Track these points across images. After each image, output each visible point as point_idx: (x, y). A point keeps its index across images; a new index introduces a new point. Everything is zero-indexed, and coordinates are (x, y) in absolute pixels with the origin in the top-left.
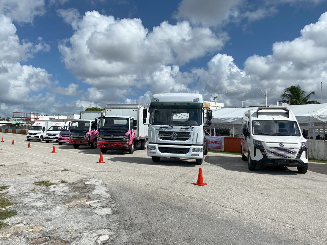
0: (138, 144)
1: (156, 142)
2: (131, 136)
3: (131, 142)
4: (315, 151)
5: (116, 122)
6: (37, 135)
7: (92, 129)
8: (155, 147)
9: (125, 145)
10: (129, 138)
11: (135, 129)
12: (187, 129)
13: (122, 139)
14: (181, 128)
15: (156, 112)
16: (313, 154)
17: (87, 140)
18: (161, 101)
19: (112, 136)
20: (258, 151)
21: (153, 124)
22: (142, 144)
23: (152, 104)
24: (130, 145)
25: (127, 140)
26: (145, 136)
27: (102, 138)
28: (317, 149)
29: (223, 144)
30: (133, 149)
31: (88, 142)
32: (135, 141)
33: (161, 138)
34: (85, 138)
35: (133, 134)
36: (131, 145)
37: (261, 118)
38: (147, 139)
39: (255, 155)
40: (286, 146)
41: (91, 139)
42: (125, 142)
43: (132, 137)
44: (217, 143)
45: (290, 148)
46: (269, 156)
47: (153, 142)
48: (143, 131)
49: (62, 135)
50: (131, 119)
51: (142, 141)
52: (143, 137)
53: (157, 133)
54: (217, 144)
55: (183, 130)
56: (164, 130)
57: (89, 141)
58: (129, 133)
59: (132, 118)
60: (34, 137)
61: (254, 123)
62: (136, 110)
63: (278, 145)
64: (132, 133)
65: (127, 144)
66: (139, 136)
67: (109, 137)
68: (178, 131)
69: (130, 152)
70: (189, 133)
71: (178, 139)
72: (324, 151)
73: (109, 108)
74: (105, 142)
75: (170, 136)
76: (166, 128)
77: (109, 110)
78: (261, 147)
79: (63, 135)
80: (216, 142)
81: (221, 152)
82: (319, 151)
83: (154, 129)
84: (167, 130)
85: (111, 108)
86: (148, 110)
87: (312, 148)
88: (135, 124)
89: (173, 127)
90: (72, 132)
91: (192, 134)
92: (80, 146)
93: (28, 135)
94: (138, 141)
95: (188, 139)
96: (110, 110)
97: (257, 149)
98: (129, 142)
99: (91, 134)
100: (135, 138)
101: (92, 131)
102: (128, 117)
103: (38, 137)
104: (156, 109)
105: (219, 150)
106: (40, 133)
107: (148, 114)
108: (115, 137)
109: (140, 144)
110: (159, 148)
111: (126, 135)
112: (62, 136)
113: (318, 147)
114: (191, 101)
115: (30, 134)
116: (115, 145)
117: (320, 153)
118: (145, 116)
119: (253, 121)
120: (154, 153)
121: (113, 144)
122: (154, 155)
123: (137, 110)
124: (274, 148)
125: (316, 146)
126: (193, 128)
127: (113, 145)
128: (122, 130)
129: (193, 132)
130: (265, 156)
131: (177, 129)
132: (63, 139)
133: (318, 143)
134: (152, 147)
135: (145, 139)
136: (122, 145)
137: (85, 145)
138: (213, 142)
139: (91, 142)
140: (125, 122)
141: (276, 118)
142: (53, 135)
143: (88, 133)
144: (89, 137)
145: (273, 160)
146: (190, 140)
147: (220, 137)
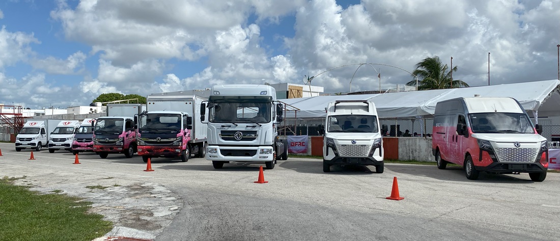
0: (194, 149)
1: (217, 144)
2: (184, 138)
3: (184, 146)
4: (416, 151)
5: (162, 120)
6: (32, 142)
7: (127, 130)
8: (216, 149)
9: (177, 150)
10: (181, 141)
11: (190, 128)
12: (254, 127)
13: (173, 142)
14: (247, 126)
15: (216, 107)
16: (415, 155)
17: (120, 146)
18: (222, 94)
19: (159, 139)
20: (330, 149)
21: (213, 122)
22: (199, 149)
23: (211, 97)
24: (183, 150)
25: (179, 144)
26: (204, 138)
27: (145, 142)
28: (418, 148)
29: (310, 147)
30: (187, 156)
31: (121, 149)
32: (191, 145)
33: (223, 138)
34: (117, 143)
35: (187, 135)
36: (185, 150)
37: (339, 112)
38: (206, 142)
39: (327, 155)
40: (358, 143)
41: (125, 144)
42: (176, 147)
43: (186, 139)
44: (303, 145)
45: (362, 146)
46: (341, 155)
47: (213, 144)
48: (201, 131)
49: (78, 139)
50: (184, 116)
51: (200, 145)
52: (201, 139)
53: (217, 132)
54: (303, 147)
55: (249, 129)
56: (226, 129)
57: (123, 147)
58: (182, 133)
59: (185, 113)
60: (28, 144)
61: (331, 119)
62: (190, 103)
63: (350, 143)
64: (185, 134)
65: (179, 149)
66: (196, 138)
67: (155, 140)
68: (244, 129)
69: (184, 160)
70: (256, 131)
71: (243, 140)
72: (426, 151)
73: (153, 101)
74: (149, 146)
75: (234, 136)
76: (230, 126)
77: (152, 103)
78: (333, 145)
79: (80, 140)
80: (301, 144)
81: (308, 156)
82: (420, 151)
83: (215, 128)
84: (230, 129)
85: (155, 101)
86: (206, 105)
87: (413, 148)
88: (189, 122)
89: (237, 125)
90: (97, 135)
91: (259, 133)
92: (109, 155)
93: (18, 141)
94: (194, 145)
95: (255, 139)
96: (154, 103)
97: (329, 148)
98: (182, 146)
99: (125, 137)
100: (190, 141)
101: (127, 133)
102: (180, 113)
103: (34, 144)
104: (216, 104)
105: (305, 154)
106: (36, 138)
107: (207, 110)
108: (162, 140)
109: (198, 149)
110: (221, 150)
111: (178, 136)
112: (79, 142)
113: (420, 146)
114: (257, 94)
115: (21, 139)
116: (163, 150)
117: (421, 153)
118: (203, 112)
119: (329, 116)
120: (215, 156)
121: (161, 149)
122: (215, 159)
123: (192, 102)
124: (345, 145)
125: (418, 144)
126: (261, 125)
127: (160, 151)
128: (173, 129)
129: (260, 130)
130: (337, 154)
131: (242, 127)
132: (80, 146)
133: (420, 141)
134: (213, 149)
135: (204, 142)
136: (172, 150)
137: (117, 152)
138: (298, 144)
139: (125, 148)
140: (175, 119)
141: (356, 112)
142: (60, 141)
143: (121, 136)
144: (123, 141)
145: (345, 159)
146: (257, 139)
147: (306, 138)
